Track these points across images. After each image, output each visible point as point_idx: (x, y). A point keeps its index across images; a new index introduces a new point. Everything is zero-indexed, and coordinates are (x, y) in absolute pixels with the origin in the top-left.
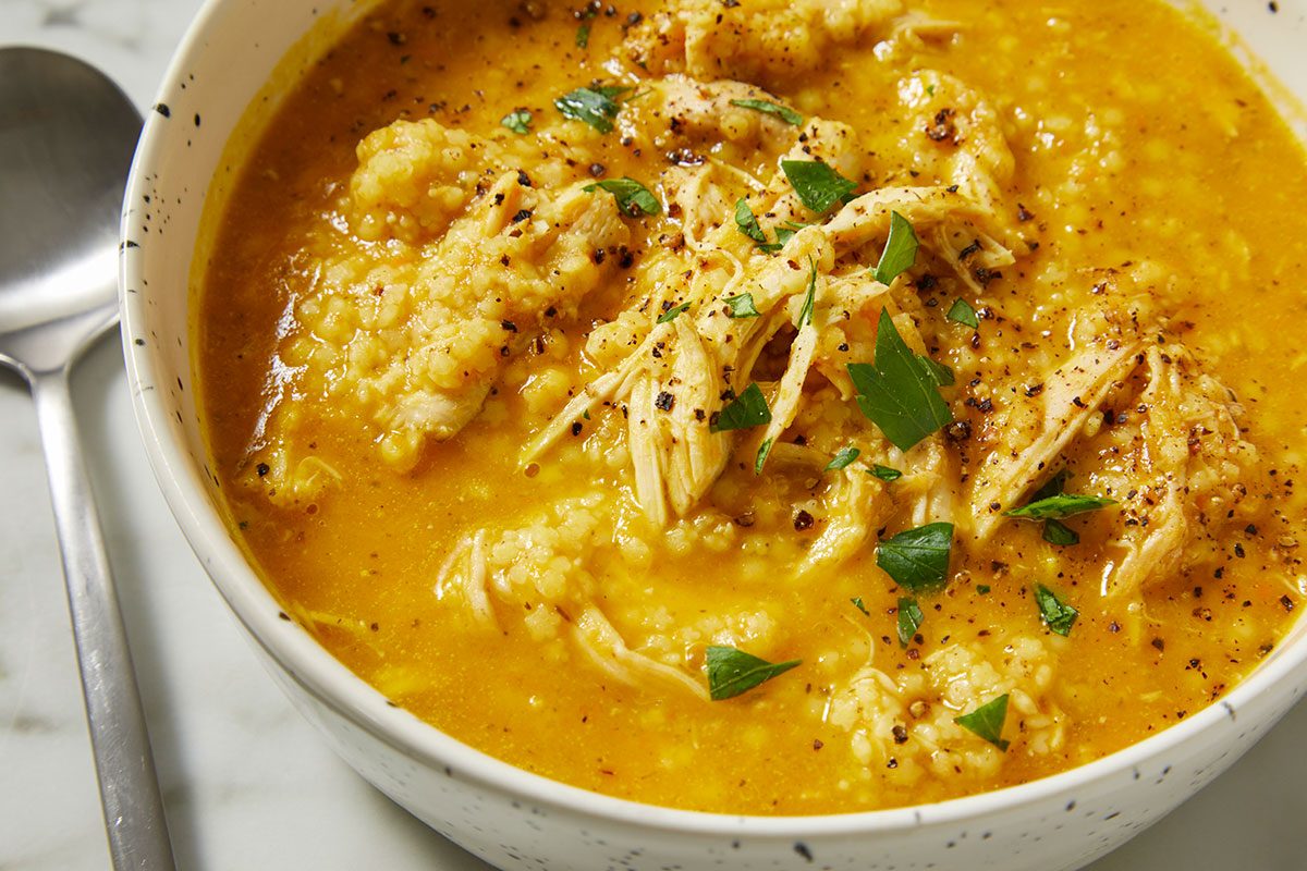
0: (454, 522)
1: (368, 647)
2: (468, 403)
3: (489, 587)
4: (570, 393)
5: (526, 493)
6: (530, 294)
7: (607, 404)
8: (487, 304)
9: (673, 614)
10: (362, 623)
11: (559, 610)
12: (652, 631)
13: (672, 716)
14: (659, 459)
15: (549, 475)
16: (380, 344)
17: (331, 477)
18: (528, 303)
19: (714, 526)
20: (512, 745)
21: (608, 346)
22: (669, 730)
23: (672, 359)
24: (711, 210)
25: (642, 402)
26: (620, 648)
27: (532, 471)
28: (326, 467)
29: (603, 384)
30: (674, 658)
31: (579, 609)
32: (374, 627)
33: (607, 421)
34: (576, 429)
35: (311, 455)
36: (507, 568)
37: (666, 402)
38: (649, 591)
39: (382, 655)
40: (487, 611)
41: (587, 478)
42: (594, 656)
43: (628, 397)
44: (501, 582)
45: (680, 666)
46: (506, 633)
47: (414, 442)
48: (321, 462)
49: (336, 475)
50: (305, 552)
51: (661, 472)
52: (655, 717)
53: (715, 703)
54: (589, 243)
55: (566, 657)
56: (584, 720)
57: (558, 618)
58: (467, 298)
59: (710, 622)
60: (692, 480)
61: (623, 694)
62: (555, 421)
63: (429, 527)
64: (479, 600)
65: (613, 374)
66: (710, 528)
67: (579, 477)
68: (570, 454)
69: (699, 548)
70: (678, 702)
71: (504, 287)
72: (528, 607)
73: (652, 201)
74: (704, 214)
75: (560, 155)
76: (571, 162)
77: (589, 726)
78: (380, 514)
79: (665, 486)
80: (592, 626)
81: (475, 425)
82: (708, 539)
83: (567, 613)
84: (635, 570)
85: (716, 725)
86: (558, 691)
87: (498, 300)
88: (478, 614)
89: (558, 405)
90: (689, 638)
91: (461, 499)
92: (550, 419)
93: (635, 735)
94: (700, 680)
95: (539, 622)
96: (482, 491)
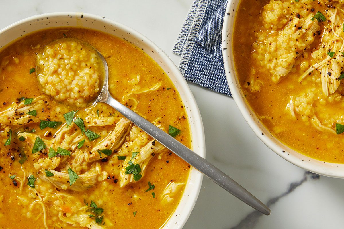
0: (287, 94)
1: (271, 123)
2: (289, 69)
3: (294, 111)
4: (309, 66)
5: (300, 87)
6: (302, 47)
7: (316, 69)
8: (293, 49)
9: (329, 115)
10: (270, 117)
11: (308, 116)
12: (325, 119)
13: (329, 137)
14: (328, 85)
15: (305, 83)
16: (271, 56)
17: (262, 84)
18: (301, 49)
19: (337, 97)
20: (300, 143)
21: (317, 58)
22: (329, 140)
23: (331, 65)
24: (337, 23)
25: (324, 72)
26: (320, 125)
27: (301, 82)
28: (261, 82)
29: (316, 66)
30: (330, 126)
31: (312, 116)
32: (272, 118)
33: (316, 74)
34: (310, 74)
35: (258, 79)
36: (298, 107)
37: (330, 74)
38: (325, 110)
39: (274, 124)
40: (294, 116)
41: (312, 84)
42: (315, 125)
43: (321, 69)
44: (297, 110)
45: (331, 127)
46: (298, 120)
47: (278, 78)
48: (260, 81)
49: (263, 83)
50: (258, 101)
51: (328, 87)
52: (326, 137)
53: (338, 135)
54: (313, 33)
55: (309, 125)
56: (313, 138)
57: (308, 118)
58: (289, 47)
59: (336, 117)
60: (334, 90)
61: (320, 132)
62: (306, 72)
63: (282, 95)
64: (293, 114)
65: (318, 64)
66: (336, 97)
67: (311, 83)
68: (309, 79)
69: (334, 100)
70: (330, 135)
71: (296, 45)
72: (302, 115)
73: (324, 18)
74: (336, 24)
75: (305, 7)
76: (308, 9)
77: (314, 139)
78: (272, 92)
79: (328, 89)
80: (315, 120)
81: (290, 73)
82: (336, 99)
83: (310, 117)
84: (322, 105)
85: (337, 139)
86: (308, 131)
87: (295, 48)
88: (293, 116)
89: (307, 69)
90: (332, 120)
91: (288, 89)
92: (305, 72)
93: (322, 141)
94: (335, 130)
95: (304, 118)
96: (291, 86)
